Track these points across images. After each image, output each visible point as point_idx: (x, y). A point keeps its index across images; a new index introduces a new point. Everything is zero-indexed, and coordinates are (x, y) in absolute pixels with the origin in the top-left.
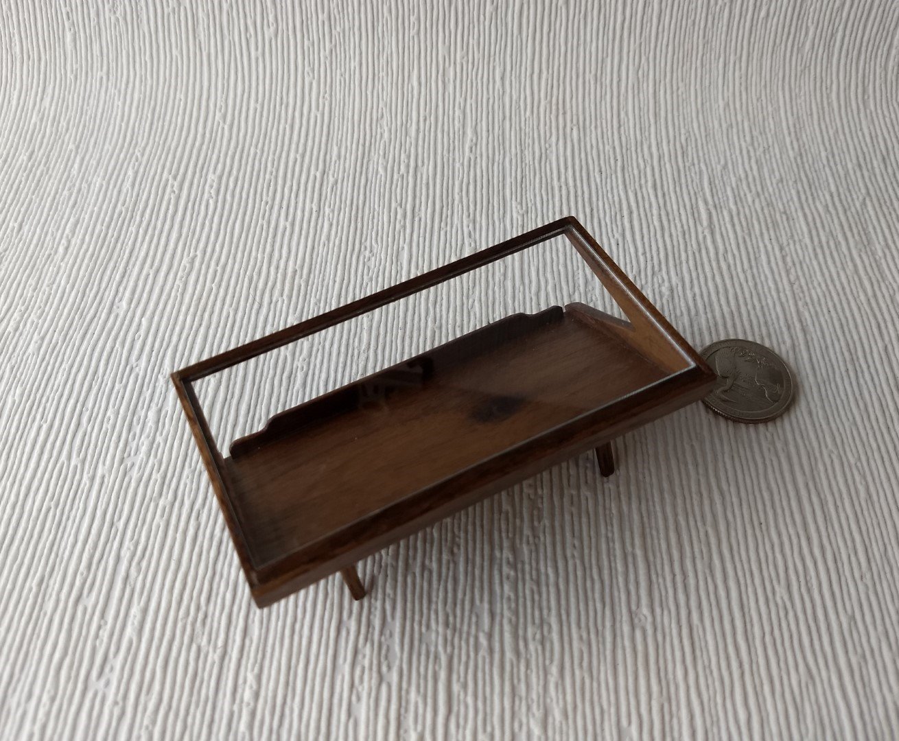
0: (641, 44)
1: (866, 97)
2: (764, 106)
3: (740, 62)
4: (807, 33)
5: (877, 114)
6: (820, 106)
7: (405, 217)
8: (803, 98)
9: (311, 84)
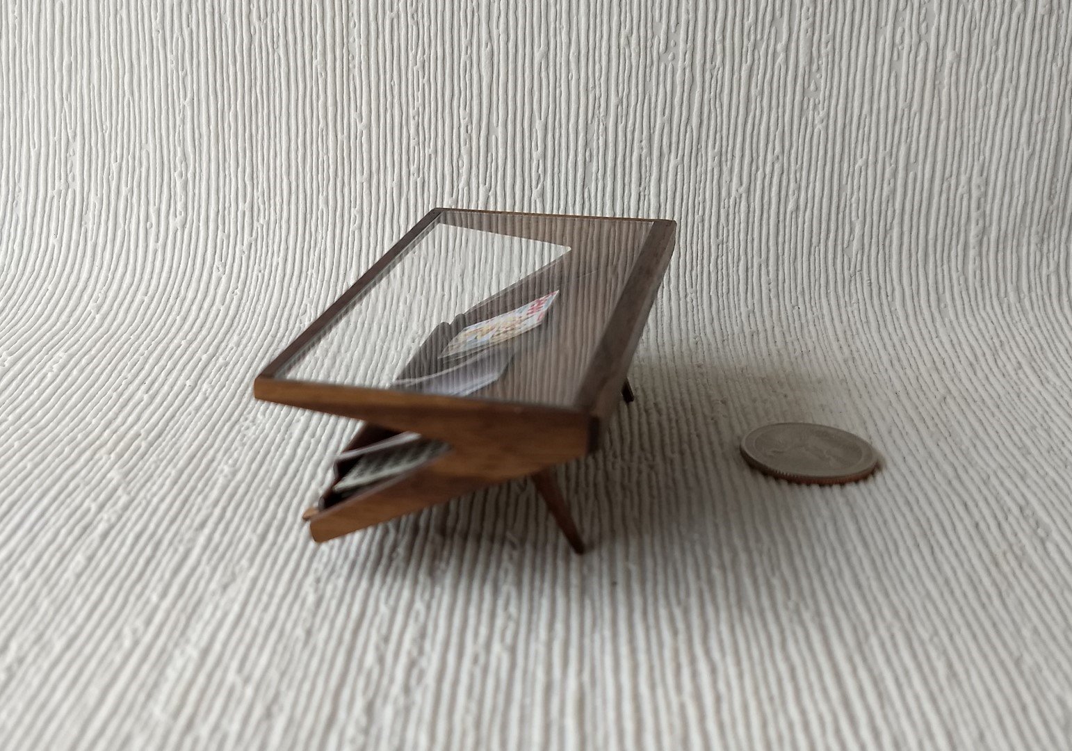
1: (942, 305)
2: (802, 313)
3: (767, 265)
4: (852, 231)
8: (855, 306)
9: (219, 279)
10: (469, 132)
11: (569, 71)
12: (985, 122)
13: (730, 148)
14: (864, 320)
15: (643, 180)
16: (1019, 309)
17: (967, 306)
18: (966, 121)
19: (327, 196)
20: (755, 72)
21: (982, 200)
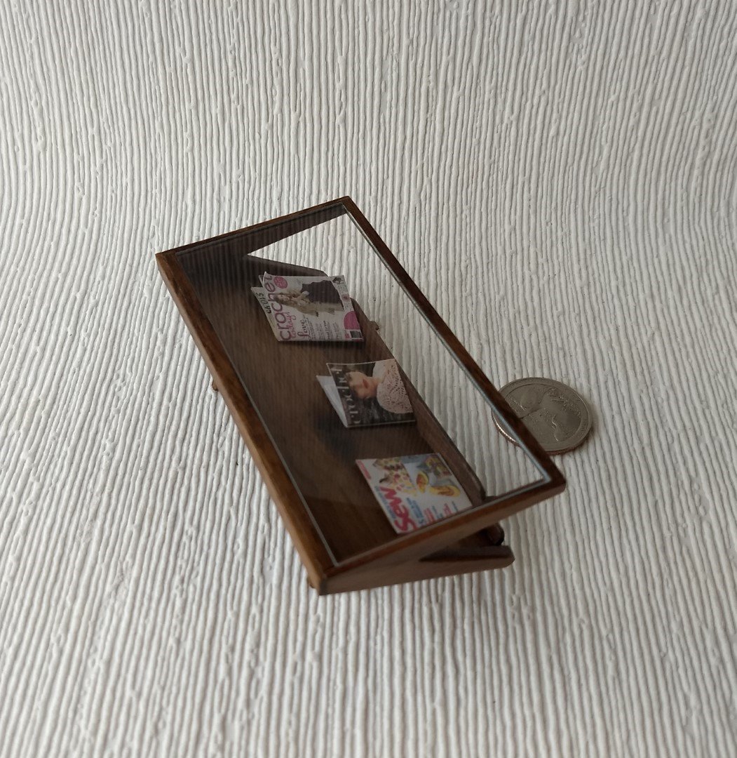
0: (423, 165)
1: (666, 220)
2: (554, 230)
3: (530, 182)
4: (600, 153)
5: (677, 238)
6: (614, 230)
7: (165, 343)
8: (597, 221)
9: (81, 201)
10: (280, 64)
11: (365, 14)
12: (723, 68)
13: (504, 83)
14: (602, 237)
15: (430, 108)
16: (727, 223)
17: (685, 221)
18: (706, 68)
19: (162, 121)
20: (529, 21)
21: (711, 131)
